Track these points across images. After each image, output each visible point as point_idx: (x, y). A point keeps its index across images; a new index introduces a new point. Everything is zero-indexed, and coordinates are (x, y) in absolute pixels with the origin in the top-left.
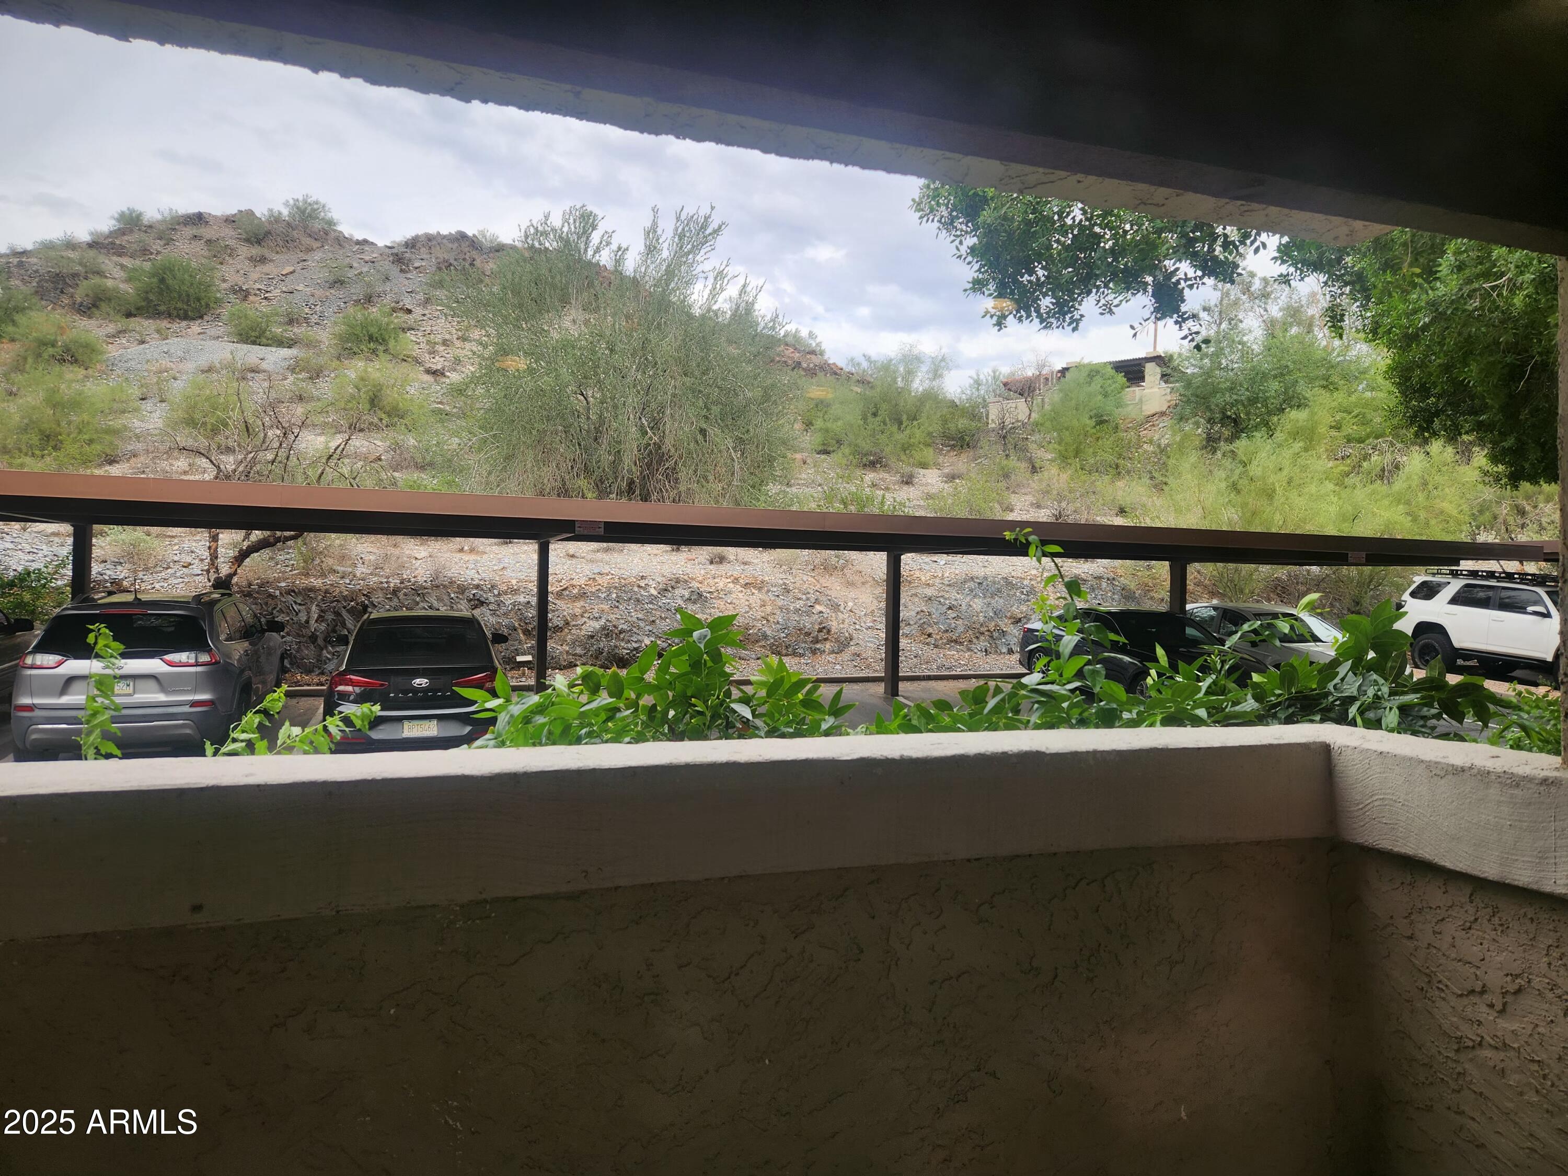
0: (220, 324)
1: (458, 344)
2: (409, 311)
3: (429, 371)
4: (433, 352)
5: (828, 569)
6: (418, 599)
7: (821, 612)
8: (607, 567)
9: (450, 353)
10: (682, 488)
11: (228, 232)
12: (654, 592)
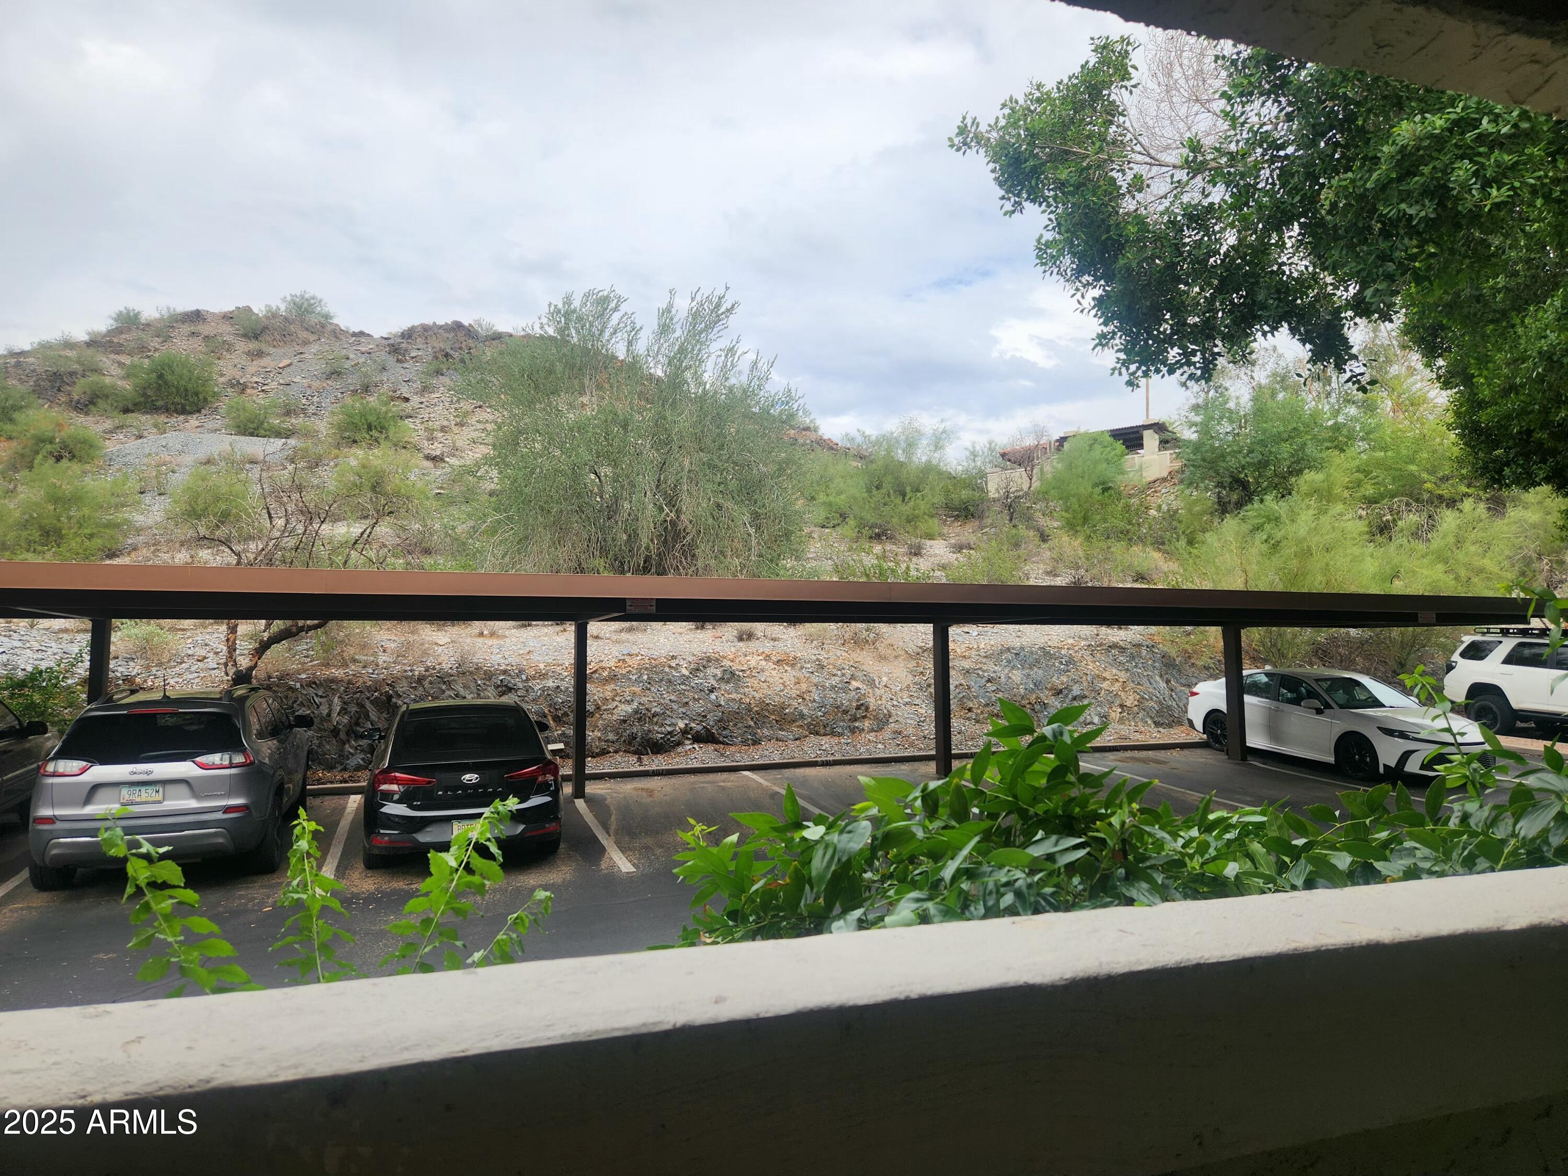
0: (218, 417)
1: (456, 429)
2: (407, 400)
3: (428, 458)
4: (431, 439)
5: (858, 642)
6: (444, 687)
7: (858, 688)
8: (635, 647)
9: (449, 439)
10: (700, 564)
11: (226, 328)
12: (686, 673)
